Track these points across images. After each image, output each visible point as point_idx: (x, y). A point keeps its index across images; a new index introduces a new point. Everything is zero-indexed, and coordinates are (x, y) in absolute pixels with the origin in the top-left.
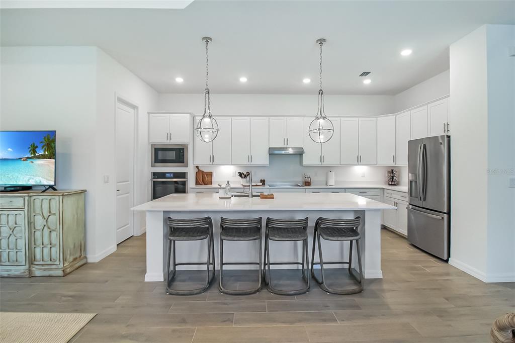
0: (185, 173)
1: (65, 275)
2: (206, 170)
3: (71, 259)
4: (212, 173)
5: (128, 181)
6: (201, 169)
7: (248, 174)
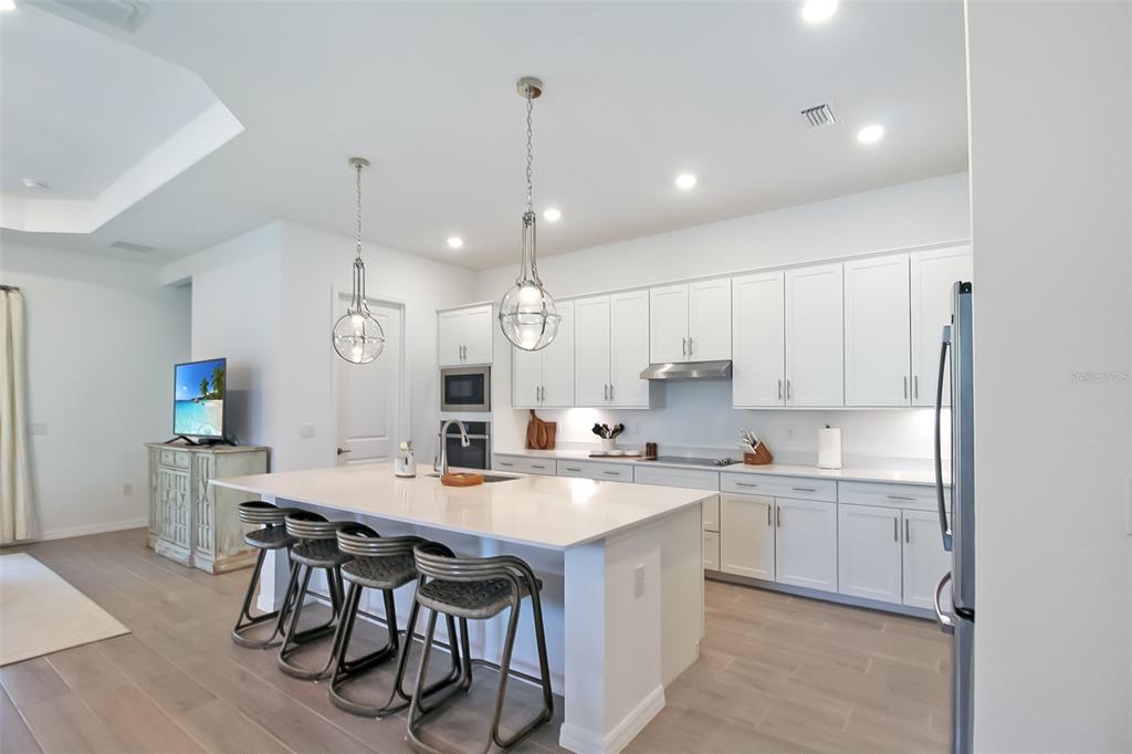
0: (484, 423)
1: (217, 573)
2: (546, 418)
3: (234, 551)
4: (555, 423)
5: (384, 436)
6: (539, 415)
7: (620, 429)
